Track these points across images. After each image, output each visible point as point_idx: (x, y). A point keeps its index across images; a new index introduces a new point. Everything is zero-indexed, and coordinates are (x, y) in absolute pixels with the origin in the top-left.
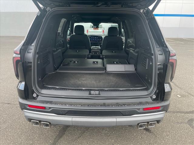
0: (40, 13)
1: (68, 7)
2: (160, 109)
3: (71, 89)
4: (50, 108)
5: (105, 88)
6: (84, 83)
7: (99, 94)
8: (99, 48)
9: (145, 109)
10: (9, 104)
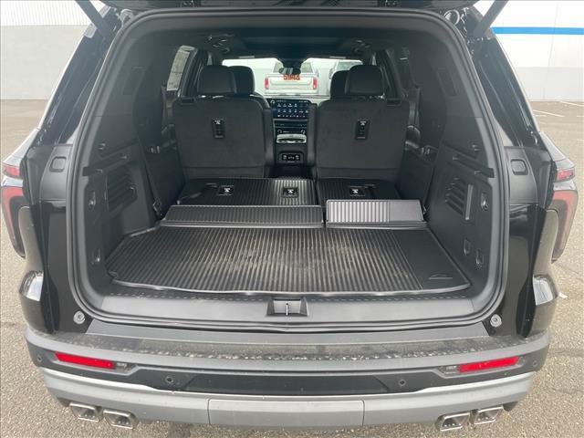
0: (96, 28)
1: (191, 6)
2: (517, 366)
3: (204, 296)
5: (323, 291)
6: (251, 269)
7: (303, 314)
8: (303, 140)
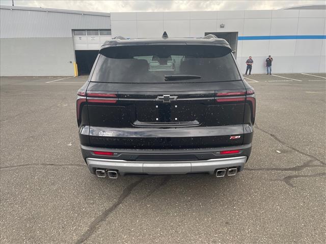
2: (239, 153)
4: (119, 153)
9: (222, 152)
10: (52, 165)
